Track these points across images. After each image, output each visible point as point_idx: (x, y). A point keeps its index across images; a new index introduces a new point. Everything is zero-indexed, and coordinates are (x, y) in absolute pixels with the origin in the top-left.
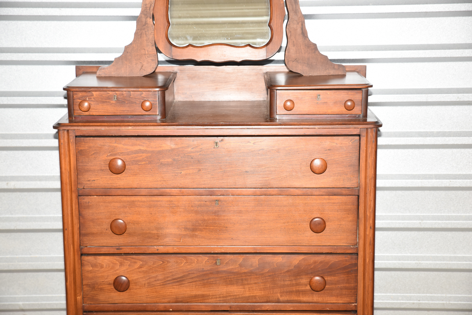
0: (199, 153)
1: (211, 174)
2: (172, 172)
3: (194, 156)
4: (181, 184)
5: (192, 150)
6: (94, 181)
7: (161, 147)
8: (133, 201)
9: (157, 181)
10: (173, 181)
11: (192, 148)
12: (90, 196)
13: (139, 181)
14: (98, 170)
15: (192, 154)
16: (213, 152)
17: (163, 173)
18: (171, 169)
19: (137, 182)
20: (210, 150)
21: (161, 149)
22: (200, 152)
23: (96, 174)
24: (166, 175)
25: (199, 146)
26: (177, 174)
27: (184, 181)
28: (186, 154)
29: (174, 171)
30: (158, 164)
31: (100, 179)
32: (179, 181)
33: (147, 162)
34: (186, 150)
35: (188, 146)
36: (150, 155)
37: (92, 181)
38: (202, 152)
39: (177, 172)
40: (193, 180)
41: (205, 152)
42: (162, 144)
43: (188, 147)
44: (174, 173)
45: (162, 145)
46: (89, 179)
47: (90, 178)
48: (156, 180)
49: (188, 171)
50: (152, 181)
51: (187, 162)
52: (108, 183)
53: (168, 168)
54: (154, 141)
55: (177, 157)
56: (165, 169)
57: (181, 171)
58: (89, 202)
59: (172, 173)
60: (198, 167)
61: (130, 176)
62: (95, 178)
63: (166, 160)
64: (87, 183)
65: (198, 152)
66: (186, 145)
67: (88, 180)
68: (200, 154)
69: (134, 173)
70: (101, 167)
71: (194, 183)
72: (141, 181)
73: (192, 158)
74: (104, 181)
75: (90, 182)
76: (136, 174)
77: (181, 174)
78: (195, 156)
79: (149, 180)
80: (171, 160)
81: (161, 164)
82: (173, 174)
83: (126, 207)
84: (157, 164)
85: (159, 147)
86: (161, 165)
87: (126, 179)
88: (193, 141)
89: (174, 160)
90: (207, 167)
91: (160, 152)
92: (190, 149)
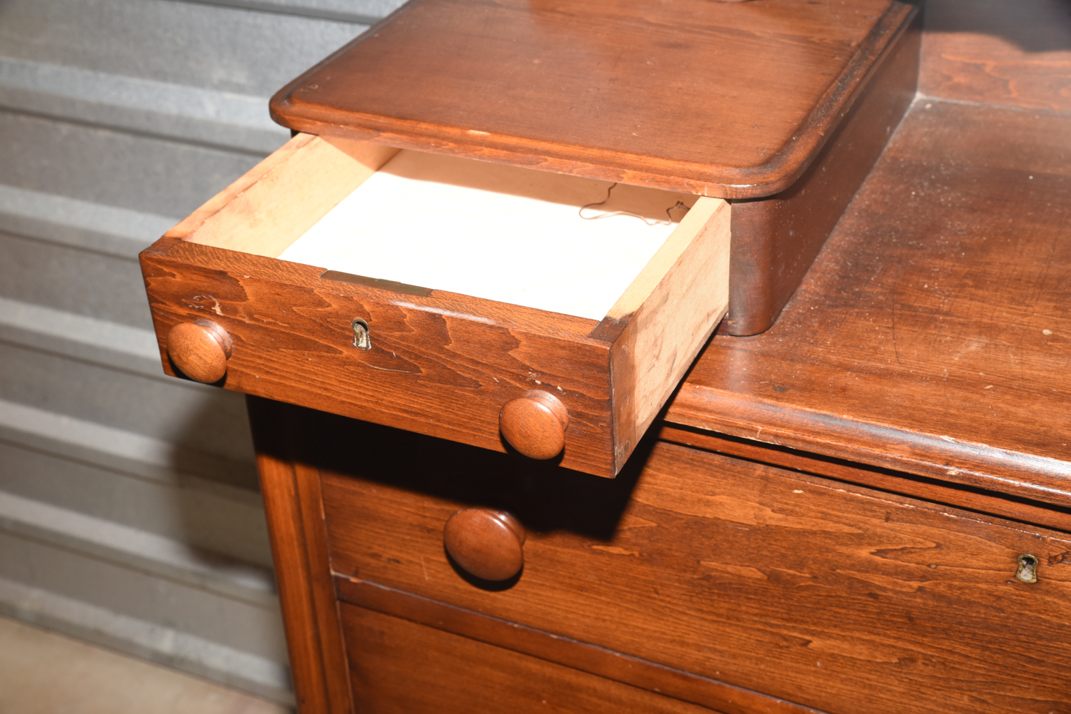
0: (915, 584)
1: (974, 694)
2: (760, 627)
3: (884, 589)
4: (800, 688)
5: (878, 559)
6: (398, 562)
7: (708, 504)
8: (569, 686)
9: (682, 644)
10: (762, 667)
11: (879, 553)
12: (386, 613)
13: (597, 619)
14: (411, 524)
15: (877, 580)
16: (999, 598)
17: (715, 618)
18: (756, 615)
19: (587, 620)
20: (984, 586)
21: (709, 513)
22: (923, 578)
23: (404, 540)
24: (728, 630)
25: (925, 549)
26: (785, 644)
27: (821, 681)
28: (843, 568)
29: (771, 625)
30: (688, 576)
31: (423, 563)
32: (790, 673)
33: (636, 554)
34: (843, 549)
35: (860, 537)
36: (654, 525)
37: (389, 560)
38: (937, 585)
39: (785, 632)
40: (866, 691)
41: (950, 587)
42: (714, 494)
43: (860, 539)
44: (772, 633)
45: (716, 498)
46: (376, 549)
47: (380, 546)
48: (677, 639)
49: (846, 646)
50: (657, 635)
51: (844, 608)
52: (456, 589)
53: (739, 605)
54: (675, 469)
55: (791, 572)
56: (722, 604)
57: (807, 637)
58: (382, 633)
59: (759, 630)
60: (900, 644)
61: (554, 588)
62: (401, 551)
63: (730, 569)
64: (369, 564)
65: (910, 576)
66: (847, 529)
67: (374, 551)
68: (920, 589)
69: (574, 582)
70: (425, 517)
71: (874, 706)
72: (604, 621)
73: (871, 595)
74: (441, 576)
75: (381, 564)
76: (581, 588)
77: (804, 649)
78: (892, 590)
79: (645, 630)
80: (759, 575)
81: (707, 578)
82: (767, 639)
83: (540, 698)
84: (685, 571)
85: (700, 501)
86: (704, 583)
87: (539, 595)
88: (887, 519)
89: (774, 578)
90: (956, 658)
91: (702, 526)
92: (864, 553)
